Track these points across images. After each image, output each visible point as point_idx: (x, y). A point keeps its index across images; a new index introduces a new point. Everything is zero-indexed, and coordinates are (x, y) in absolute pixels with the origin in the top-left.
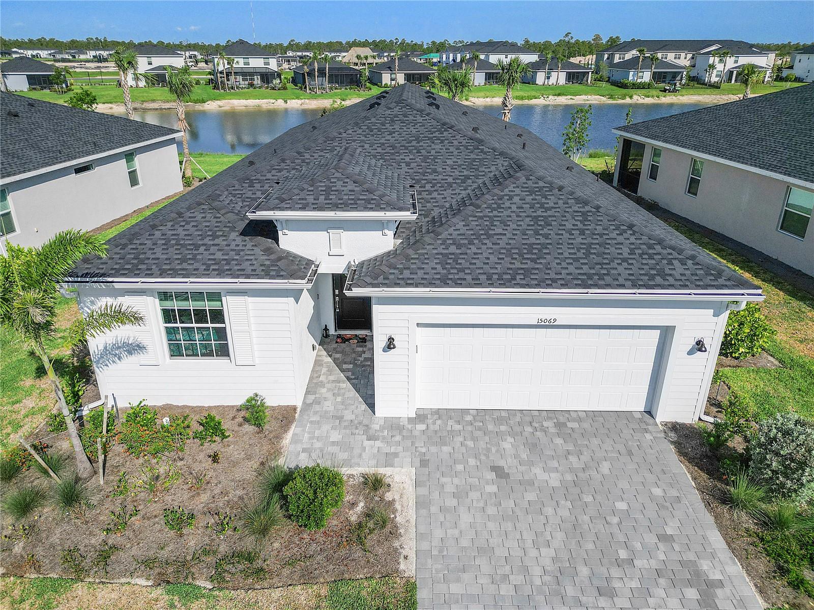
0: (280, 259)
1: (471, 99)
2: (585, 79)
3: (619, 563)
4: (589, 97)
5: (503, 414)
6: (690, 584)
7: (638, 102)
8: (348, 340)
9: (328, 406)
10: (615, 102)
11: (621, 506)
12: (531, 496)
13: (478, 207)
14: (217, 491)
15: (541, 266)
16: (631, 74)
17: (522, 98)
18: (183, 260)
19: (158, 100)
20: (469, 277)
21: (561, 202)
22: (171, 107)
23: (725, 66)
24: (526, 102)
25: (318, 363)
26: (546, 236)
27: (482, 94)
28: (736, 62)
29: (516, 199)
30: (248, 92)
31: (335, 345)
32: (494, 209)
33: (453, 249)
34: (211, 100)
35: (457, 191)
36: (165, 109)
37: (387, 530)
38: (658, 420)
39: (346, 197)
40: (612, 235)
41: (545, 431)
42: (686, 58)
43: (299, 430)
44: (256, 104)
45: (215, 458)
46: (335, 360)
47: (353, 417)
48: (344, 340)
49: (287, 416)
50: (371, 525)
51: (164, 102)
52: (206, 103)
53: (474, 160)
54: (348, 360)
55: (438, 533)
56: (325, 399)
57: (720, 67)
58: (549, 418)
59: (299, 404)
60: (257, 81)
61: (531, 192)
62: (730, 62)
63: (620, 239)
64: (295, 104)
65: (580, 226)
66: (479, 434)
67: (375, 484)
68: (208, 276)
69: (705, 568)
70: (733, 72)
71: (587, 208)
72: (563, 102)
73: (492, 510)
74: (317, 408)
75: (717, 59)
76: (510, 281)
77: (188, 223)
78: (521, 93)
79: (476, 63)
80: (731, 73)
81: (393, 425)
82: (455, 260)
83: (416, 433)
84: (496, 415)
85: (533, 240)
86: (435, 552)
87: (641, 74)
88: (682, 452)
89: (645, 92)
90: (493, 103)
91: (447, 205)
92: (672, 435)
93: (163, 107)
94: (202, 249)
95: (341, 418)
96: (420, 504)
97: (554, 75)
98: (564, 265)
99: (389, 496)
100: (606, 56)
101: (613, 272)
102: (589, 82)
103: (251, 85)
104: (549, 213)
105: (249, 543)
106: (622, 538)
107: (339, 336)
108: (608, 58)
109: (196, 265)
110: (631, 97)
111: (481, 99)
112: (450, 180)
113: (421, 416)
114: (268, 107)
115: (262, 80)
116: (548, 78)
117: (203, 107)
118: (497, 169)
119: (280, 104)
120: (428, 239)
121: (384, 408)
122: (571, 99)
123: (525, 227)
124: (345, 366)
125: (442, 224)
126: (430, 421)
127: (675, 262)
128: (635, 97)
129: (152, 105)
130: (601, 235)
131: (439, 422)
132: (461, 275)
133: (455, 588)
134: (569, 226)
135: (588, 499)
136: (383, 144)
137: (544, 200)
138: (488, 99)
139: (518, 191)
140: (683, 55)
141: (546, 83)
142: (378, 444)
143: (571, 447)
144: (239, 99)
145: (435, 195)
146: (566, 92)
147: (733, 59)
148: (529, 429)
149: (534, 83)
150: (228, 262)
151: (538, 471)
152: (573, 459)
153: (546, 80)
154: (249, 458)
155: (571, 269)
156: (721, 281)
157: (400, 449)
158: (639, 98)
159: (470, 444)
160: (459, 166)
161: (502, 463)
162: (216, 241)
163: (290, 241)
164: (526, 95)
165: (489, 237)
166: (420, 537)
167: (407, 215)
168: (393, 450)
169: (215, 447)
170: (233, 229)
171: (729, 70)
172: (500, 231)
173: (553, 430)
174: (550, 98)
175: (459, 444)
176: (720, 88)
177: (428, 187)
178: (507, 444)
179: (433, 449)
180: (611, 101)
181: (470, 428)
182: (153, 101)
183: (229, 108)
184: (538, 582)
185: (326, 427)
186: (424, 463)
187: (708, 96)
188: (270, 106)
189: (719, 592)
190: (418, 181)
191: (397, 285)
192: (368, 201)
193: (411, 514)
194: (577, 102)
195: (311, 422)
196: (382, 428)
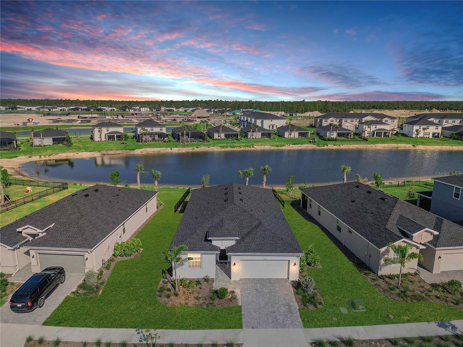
0: (213, 247)
1: (255, 146)
2: (307, 135)
3: (276, 303)
4: (308, 145)
5: (258, 279)
6: (287, 306)
7: (331, 148)
8: (223, 263)
9: (221, 278)
10: (320, 148)
11: (279, 295)
12: (262, 294)
13: (252, 234)
14: (203, 294)
15: (263, 248)
16: (328, 133)
17: (278, 146)
18: (194, 247)
19: (113, 149)
20: (250, 251)
21: (268, 233)
22: (120, 153)
23: (370, 129)
24: (280, 148)
25: (216, 269)
26: (265, 241)
27: (260, 144)
28: (376, 128)
29: (260, 232)
30: (153, 144)
31: (220, 264)
32: (255, 235)
33: (247, 244)
34: (138, 148)
35: (247, 229)
36: (117, 154)
37: (236, 299)
38: (290, 280)
39: (226, 234)
40: (278, 241)
41: (266, 282)
42: (356, 121)
43: (216, 283)
44: (158, 150)
45: (200, 288)
46: (220, 268)
47: (226, 280)
48: (222, 263)
49: (213, 280)
50: (233, 298)
51: (116, 151)
52: (135, 150)
53: (251, 221)
54: (223, 268)
55: (245, 300)
56: (220, 277)
57: (369, 130)
58: (267, 280)
59: (215, 278)
60: (156, 137)
61: (263, 231)
62: (373, 128)
63: (279, 242)
64: (175, 150)
65: (272, 239)
66: (253, 283)
67: (233, 292)
68: (200, 251)
69: (291, 304)
70: (375, 132)
71: (274, 235)
72: (296, 148)
73: (255, 296)
74: (218, 278)
75: (367, 127)
76: (257, 251)
77: (193, 239)
78: (278, 144)
79: (257, 129)
80: (374, 132)
81: (235, 282)
82: (247, 247)
83: (240, 283)
84: (256, 279)
85: (262, 242)
86: (244, 302)
87: (332, 134)
88: (293, 286)
89: (334, 143)
90: (265, 149)
91: (245, 233)
92: (292, 283)
93: (116, 153)
94: (197, 245)
95: (224, 280)
96: (241, 295)
97: (293, 133)
98: (268, 248)
99: (235, 294)
100: (319, 120)
101: (277, 249)
102: (309, 136)
103: (154, 139)
104: (266, 236)
105: (211, 302)
106: (278, 300)
107: (220, 262)
108: (320, 121)
109: (197, 248)
110: (327, 145)
111: (259, 147)
112: (246, 226)
113: (241, 280)
114: (164, 152)
115: (159, 137)
116: (290, 135)
117: (134, 152)
118: (256, 223)
119: (168, 150)
120: (242, 242)
121: (233, 278)
122: (300, 146)
123: (261, 239)
124: (223, 269)
125: (244, 239)
126: (243, 281)
127: (289, 247)
128: (329, 145)
129: (111, 152)
130: (276, 241)
131: (244, 281)
132: (248, 250)
133: (248, 307)
134: (270, 239)
135: (273, 294)
136: (231, 216)
137: (265, 233)
138: (263, 147)
139: (260, 230)
140: (354, 120)
141: (289, 137)
142: (232, 285)
143: (271, 285)
144: (150, 148)
145: (243, 230)
146: (298, 143)
147: (374, 126)
148: (263, 282)
149: (284, 137)
150: (203, 248)
151: (264, 290)
152: (271, 288)
153: (289, 136)
154: (207, 288)
155: (269, 249)
156: (296, 251)
157: (237, 286)
158: (331, 146)
159: (251, 285)
160: (248, 223)
161: (257, 288)
162: (200, 243)
163: (214, 243)
164: (280, 144)
165: (254, 241)
166: (242, 300)
167: (238, 238)
168: (236, 286)
169: (200, 286)
170: (202, 240)
171: (373, 131)
172: (256, 240)
173: (268, 282)
174: (290, 146)
175: (248, 285)
176: (367, 141)
177: (241, 228)
178: (258, 285)
179: (244, 286)
180: (318, 148)
181: (251, 282)
182: (111, 150)
183: (146, 153)
184: (262, 306)
185: (221, 282)
186: (242, 289)
187: (362, 145)
188: (164, 151)
189: (292, 307)
190: (239, 227)
191: (236, 252)
192: (230, 235)
193: (240, 297)
194: (303, 148)
195: (218, 281)
196: (233, 282)
